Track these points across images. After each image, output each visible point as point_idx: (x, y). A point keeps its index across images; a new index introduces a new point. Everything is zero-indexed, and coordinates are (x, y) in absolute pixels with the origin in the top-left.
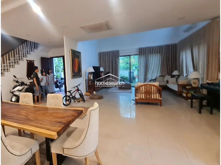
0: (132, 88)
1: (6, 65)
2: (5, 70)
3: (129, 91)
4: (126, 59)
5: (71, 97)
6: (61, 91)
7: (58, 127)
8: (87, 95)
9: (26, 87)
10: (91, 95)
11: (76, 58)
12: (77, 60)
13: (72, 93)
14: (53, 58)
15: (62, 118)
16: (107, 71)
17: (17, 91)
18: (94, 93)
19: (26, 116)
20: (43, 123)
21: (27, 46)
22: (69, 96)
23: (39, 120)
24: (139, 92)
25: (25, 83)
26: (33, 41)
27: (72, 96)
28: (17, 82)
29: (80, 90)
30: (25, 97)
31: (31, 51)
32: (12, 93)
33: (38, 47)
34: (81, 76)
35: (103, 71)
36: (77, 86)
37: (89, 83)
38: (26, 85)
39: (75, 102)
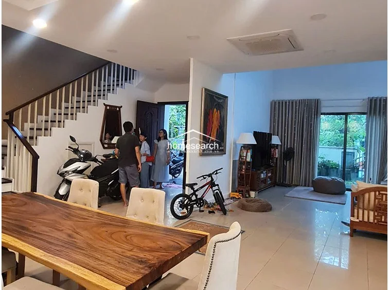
0: (347, 192)
1: (57, 111)
2: (55, 121)
3: (337, 199)
4: (339, 121)
5: (194, 198)
6: (174, 182)
7: (134, 273)
8: (233, 198)
9: (94, 165)
10: (243, 200)
11: (215, 110)
12: (216, 114)
13: (197, 190)
14: (166, 106)
15: (151, 250)
16: (289, 147)
17: (74, 172)
18: (253, 194)
19: (70, 236)
20: (102, 259)
21: (109, 75)
22: (188, 197)
23: (96, 250)
24: (361, 205)
25: (94, 155)
26: (125, 66)
27: (196, 196)
28: (76, 151)
29: (218, 185)
30: (81, 189)
31: (118, 85)
32: (62, 175)
33: (133, 79)
34: (222, 151)
35: (278, 145)
36: (210, 175)
37: (240, 169)
38: (95, 160)
39: (203, 211)
